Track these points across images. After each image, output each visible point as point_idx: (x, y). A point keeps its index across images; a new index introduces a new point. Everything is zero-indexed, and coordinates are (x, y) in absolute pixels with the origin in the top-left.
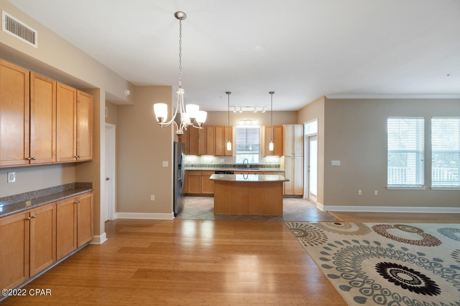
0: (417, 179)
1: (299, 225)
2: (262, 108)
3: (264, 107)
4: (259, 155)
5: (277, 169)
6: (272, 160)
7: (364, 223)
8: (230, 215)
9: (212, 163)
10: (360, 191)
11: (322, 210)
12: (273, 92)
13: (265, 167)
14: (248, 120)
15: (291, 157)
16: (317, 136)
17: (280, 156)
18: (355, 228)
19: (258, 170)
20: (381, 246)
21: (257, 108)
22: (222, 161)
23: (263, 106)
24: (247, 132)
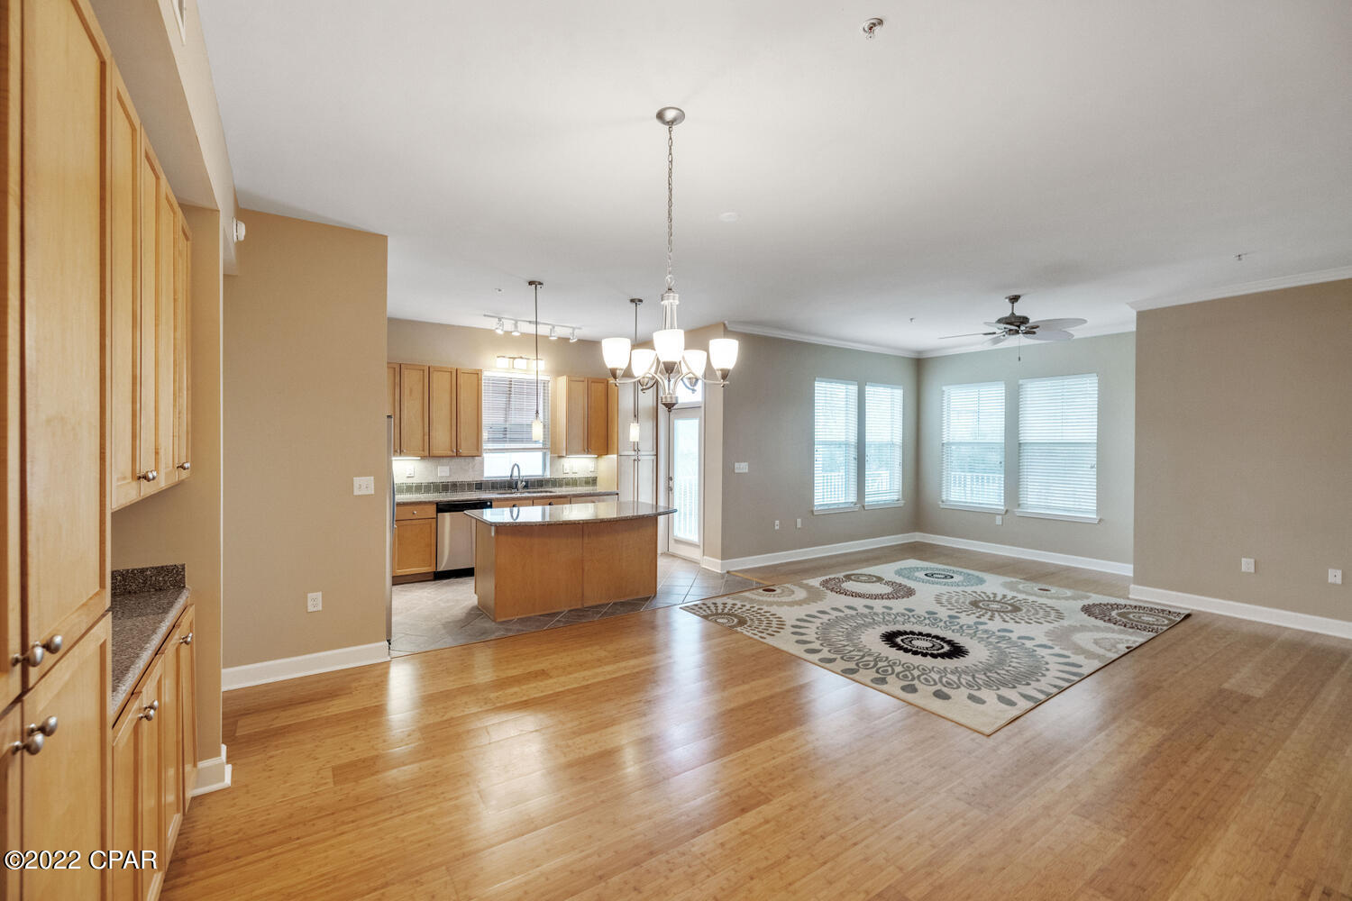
0: (847, 494)
1: (720, 607)
2: (571, 331)
3: (574, 329)
4: (544, 455)
5: (591, 488)
6: (578, 465)
7: (805, 582)
8: (540, 616)
9: (410, 481)
10: (777, 522)
11: (719, 571)
12: (641, 301)
13: (561, 486)
14: (521, 358)
15: (633, 458)
16: (703, 408)
17: (600, 455)
18: (801, 594)
19: (548, 494)
20: (875, 610)
21: (556, 328)
22: (443, 473)
23: (574, 326)
24: (509, 389)
